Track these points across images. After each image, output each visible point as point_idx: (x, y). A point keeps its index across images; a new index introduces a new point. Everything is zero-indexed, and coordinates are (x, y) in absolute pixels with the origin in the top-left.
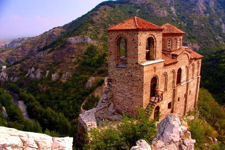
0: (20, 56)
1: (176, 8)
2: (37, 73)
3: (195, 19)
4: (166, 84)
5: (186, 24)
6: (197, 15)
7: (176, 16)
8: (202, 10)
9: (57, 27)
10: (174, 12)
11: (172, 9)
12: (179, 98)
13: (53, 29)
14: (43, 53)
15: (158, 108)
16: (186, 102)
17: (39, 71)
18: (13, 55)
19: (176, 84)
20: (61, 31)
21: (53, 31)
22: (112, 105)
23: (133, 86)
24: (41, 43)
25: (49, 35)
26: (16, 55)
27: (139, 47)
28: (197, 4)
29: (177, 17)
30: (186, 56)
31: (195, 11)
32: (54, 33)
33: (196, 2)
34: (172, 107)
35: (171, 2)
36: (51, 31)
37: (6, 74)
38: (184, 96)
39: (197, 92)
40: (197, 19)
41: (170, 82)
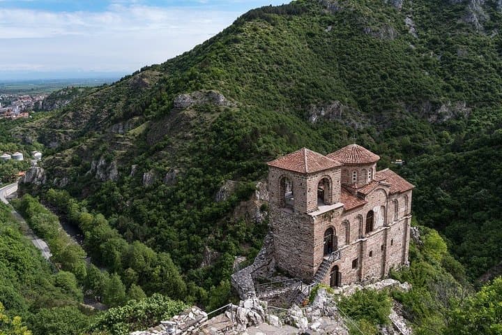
0: (71, 130)
1: (416, 19)
2: (111, 169)
3: (463, 44)
4: (348, 235)
5: (438, 58)
6: (465, 33)
7: (416, 39)
8: (479, 21)
9: (150, 65)
10: (412, 30)
11: (408, 21)
12: (371, 253)
13: (142, 70)
14: (124, 125)
15: (336, 268)
16: (384, 257)
17: (115, 166)
18: (55, 127)
19: (364, 233)
20: (160, 76)
21: (143, 76)
22: (273, 261)
23: (301, 240)
24: (115, 102)
25: (133, 85)
26: (61, 127)
27: (308, 193)
28: (469, 8)
29: (419, 40)
30: (381, 192)
31: (462, 25)
32: (145, 80)
33: (465, 3)
34: (359, 265)
35: (406, 5)
36: (138, 76)
37: (42, 170)
38: (380, 248)
39: (405, 241)
40: (467, 44)
41: (354, 231)
